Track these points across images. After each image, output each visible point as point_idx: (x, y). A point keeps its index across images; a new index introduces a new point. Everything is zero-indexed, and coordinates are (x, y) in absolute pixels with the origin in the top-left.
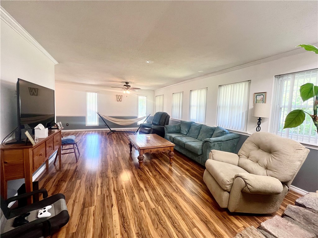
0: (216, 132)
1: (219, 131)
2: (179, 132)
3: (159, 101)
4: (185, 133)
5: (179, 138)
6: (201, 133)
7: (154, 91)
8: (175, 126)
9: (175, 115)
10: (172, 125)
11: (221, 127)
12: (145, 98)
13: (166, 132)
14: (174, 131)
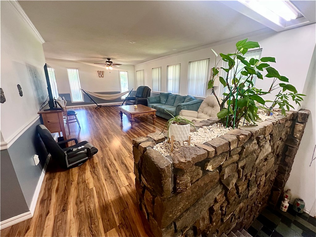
0: (186, 99)
1: (188, 98)
2: (159, 102)
3: (140, 76)
4: (164, 103)
5: (159, 106)
6: (176, 101)
7: (134, 66)
8: (156, 98)
9: (155, 88)
10: (153, 97)
11: (190, 95)
12: (126, 73)
13: (148, 102)
14: (155, 102)
